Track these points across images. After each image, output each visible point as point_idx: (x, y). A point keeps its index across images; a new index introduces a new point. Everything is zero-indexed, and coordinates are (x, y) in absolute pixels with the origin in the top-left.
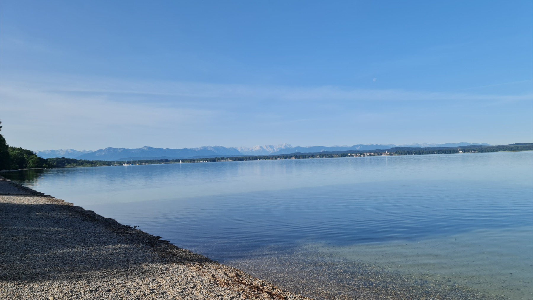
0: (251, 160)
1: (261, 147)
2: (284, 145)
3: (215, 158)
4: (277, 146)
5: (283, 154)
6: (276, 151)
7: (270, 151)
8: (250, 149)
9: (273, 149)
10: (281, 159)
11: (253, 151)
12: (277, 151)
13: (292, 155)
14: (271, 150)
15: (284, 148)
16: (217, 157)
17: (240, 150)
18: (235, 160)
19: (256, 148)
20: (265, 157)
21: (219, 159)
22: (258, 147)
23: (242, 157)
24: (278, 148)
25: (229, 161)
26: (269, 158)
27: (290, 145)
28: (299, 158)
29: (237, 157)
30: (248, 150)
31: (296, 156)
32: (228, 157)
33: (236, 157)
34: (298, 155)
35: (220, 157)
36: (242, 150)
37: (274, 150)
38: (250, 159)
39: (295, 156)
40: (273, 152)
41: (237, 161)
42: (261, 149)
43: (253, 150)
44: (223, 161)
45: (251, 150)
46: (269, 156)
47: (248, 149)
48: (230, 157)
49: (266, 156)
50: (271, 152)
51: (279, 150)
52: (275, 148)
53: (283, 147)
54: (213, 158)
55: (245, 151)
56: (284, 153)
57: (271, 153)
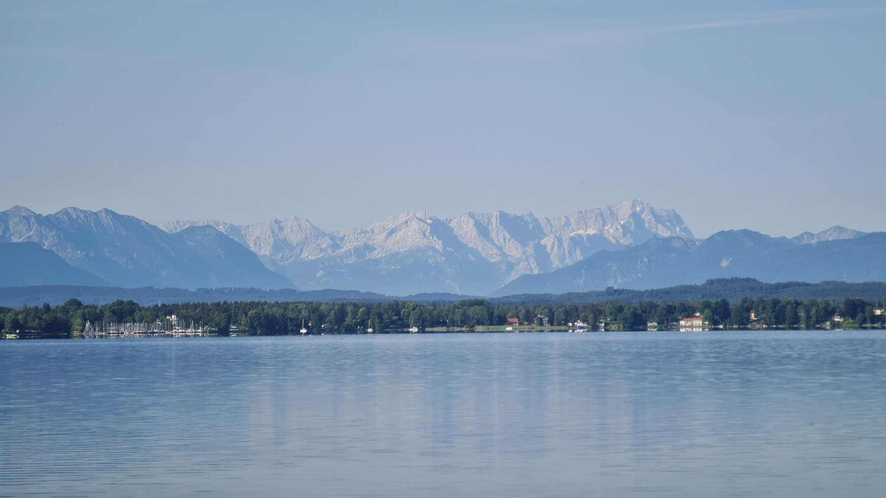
0: (350, 330)
1: (439, 228)
2: (624, 212)
3: (65, 310)
4: (568, 224)
5: (610, 291)
6: (556, 264)
7: (510, 266)
8: (348, 246)
9: (530, 250)
10: (595, 328)
11: (375, 255)
12: (569, 262)
13: (691, 300)
14: (514, 250)
15: (625, 242)
16: (79, 304)
17: (264, 250)
18: (224, 332)
19: (400, 234)
20: (471, 311)
21: (96, 317)
22: (414, 225)
23: (285, 306)
24: (576, 241)
25: (178, 331)
26: (502, 321)
27: (675, 219)
28: (744, 324)
29: (245, 308)
30: (335, 246)
31: (715, 311)
32: (170, 301)
33: (231, 300)
34: (734, 302)
35: (103, 302)
36: (280, 245)
37: (542, 254)
38: (348, 320)
39: (707, 305)
40: (536, 271)
41: (241, 333)
42: (439, 245)
43: (372, 249)
44: (131, 331)
45: (359, 252)
46: (505, 302)
47: (332, 238)
48: (186, 306)
49: (479, 303)
50: (521, 269)
51: (579, 256)
52: (547, 242)
53: (612, 232)
54: (47, 308)
55: (308, 255)
56: (618, 282)
57: (513, 277)
